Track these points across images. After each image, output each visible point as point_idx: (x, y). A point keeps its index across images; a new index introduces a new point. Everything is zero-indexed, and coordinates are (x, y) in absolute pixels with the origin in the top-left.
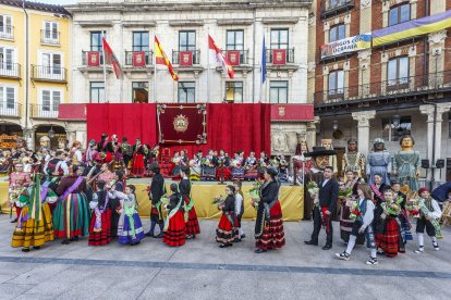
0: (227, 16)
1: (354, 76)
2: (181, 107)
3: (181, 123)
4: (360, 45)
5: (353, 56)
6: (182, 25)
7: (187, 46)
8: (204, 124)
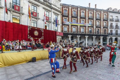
0: (45, 7)
1: (68, 29)
2: (36, 28)
3: (36, 33)
4: (70, 24)
5: (68, 25)
6: (33, 4)
7: (34, 10)
8: (43, 34)
